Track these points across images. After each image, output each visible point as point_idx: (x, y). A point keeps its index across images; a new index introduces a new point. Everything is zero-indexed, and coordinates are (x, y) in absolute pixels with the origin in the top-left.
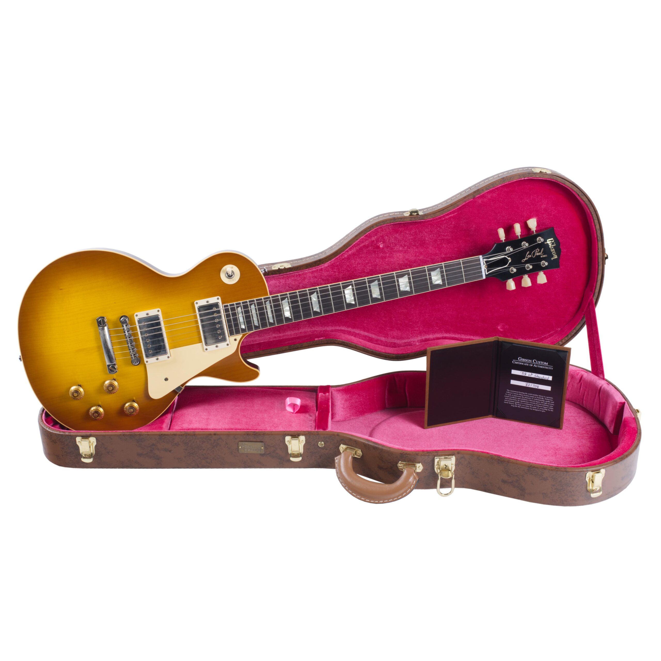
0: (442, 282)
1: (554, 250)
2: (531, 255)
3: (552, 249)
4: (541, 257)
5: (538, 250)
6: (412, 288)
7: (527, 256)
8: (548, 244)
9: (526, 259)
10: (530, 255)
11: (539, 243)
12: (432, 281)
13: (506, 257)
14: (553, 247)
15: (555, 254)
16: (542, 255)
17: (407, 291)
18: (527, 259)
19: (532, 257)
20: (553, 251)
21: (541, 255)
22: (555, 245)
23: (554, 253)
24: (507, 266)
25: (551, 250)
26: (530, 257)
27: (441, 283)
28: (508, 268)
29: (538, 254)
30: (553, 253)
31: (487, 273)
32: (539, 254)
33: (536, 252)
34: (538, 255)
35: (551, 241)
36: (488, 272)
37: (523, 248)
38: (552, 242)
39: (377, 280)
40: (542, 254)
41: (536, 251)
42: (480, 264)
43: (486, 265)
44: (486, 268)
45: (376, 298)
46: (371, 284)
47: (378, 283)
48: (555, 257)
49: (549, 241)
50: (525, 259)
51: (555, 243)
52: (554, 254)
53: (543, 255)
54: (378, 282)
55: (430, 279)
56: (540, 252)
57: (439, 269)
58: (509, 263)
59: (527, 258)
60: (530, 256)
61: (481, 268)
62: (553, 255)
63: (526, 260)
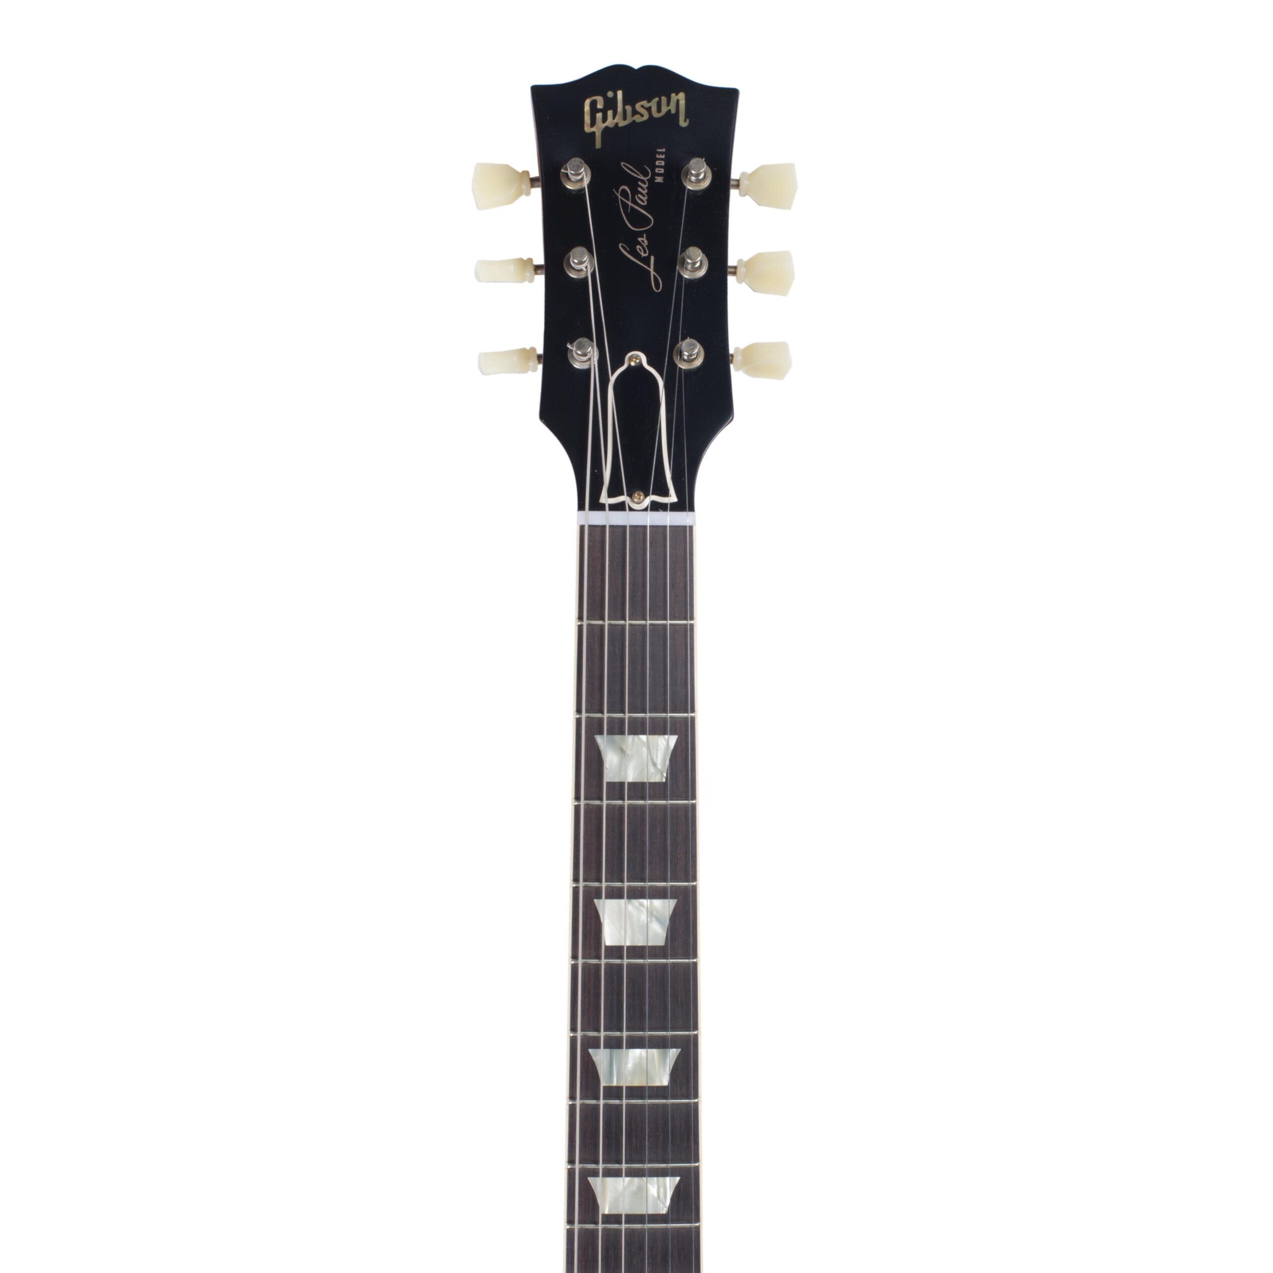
0: (664, 732)
1: (644, 103)
2: (640, 234)
3: (635, 112)
4: (659, 180)
5: (624, 193)
6: (665, 889)
7: (637, 256)
8: (606, 130)
9: (651, 270)
10: (640, 239)
11: (590, 186)
12: (653, 785)
13: (613, 379)
14: (629, 108)
15: (664, 99)
16: (654, 174)
17: (675, 916)
18: (652, 258)
19: (650, 235)
20: (649, 110)
21: (651, 181)
22: (620, 94)
23: (659, 110)
24: (662, 375)
25: (638, 119)
26: (646, 242)
27: (673, 739)
28: (671, 374)
29: (643, 199)
30: (656, 115)
31: (673, 498)
32: (643, 188)
33: (630, 203)
34: (645, 199)
35: (594, 109)
36: (666, 493)
37: (593, 274)
38: (600, 106)
39: (590, 1051)
40: (646, 175)
41: (625, 206)
42: (619, 531)
43: (630, 495)
44: (646, 495)
45: (674, 1074)
46: (603, 1084)
47: (605, 1047)
48: (678, 101)
49: (593, 123)
50: (652, 273)
51: (610, 94)
52: (664, 109)
53: (653, 167)
54: (598, 1047)
55: (638, 789)
56: (633, 184)
57: (599, 739)
58: (649, 363)
59: (646, 261)
60: (644, 240)
61: (639, 530)
62: (669, 111)
63: (655, 270)
